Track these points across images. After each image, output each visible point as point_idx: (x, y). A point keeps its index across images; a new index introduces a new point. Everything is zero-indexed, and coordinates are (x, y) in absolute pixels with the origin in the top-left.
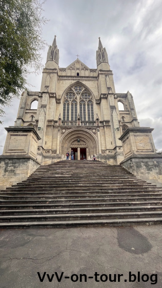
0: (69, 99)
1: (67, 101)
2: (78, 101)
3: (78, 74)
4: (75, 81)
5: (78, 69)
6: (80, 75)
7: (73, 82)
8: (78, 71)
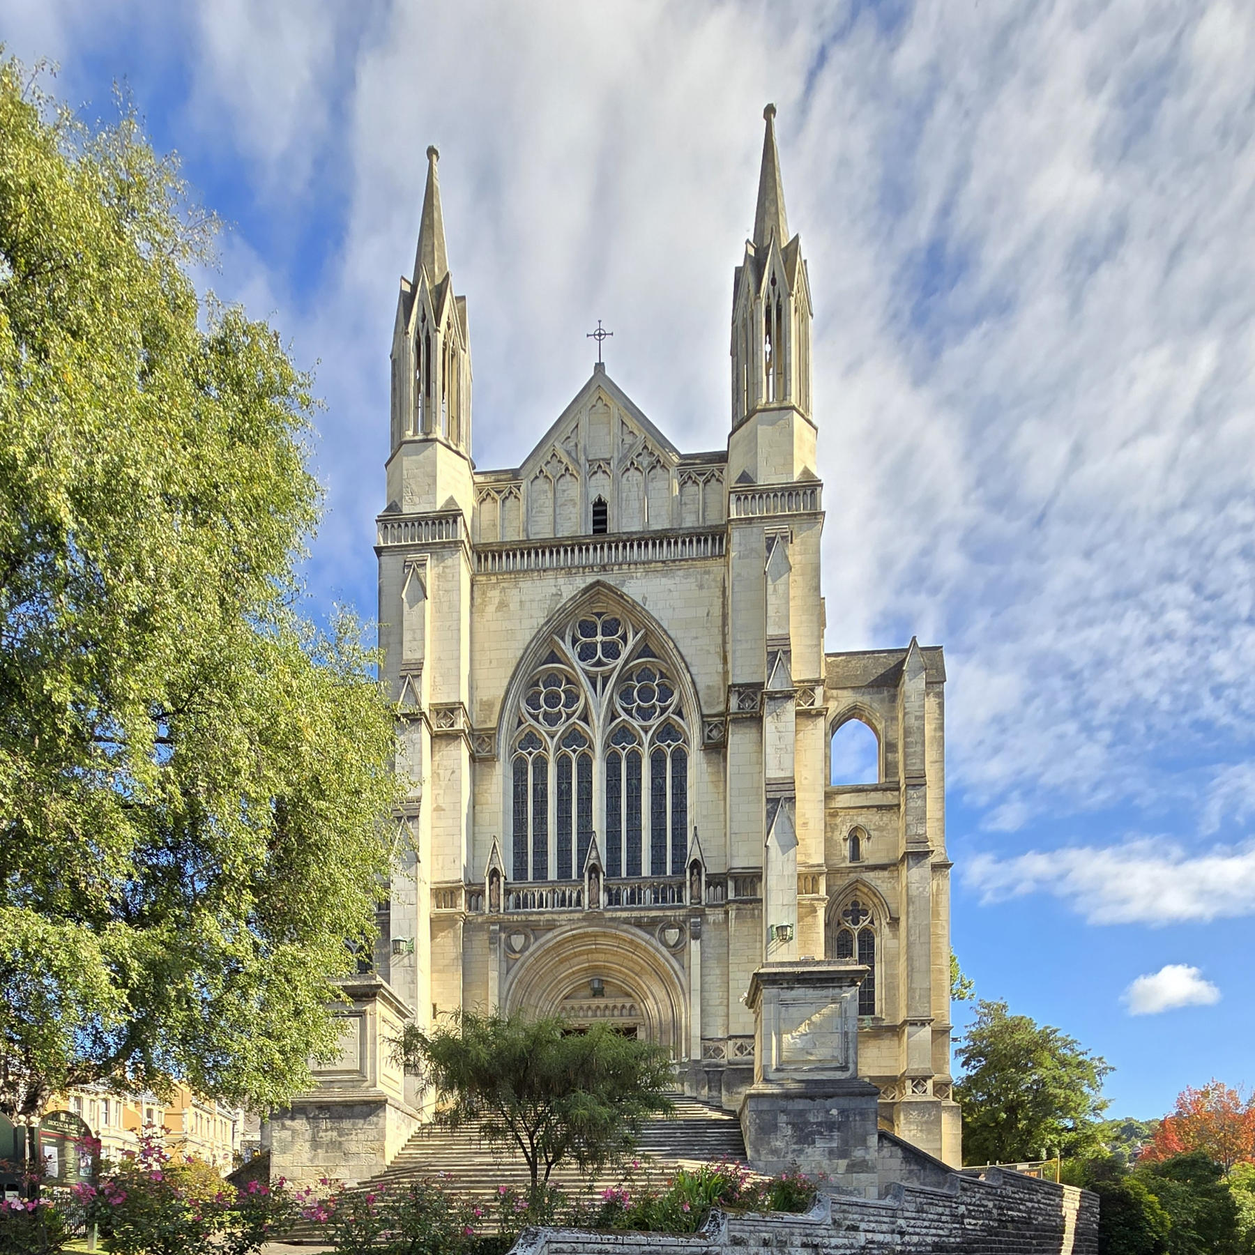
0: (542, 729)
1: (531, 740)
2: (597, 734)
3: (600, 510)
4: (581, 582)
5: (598, 466)
6: (611, 527)
7: (570, 587)
8: (601, 487)
